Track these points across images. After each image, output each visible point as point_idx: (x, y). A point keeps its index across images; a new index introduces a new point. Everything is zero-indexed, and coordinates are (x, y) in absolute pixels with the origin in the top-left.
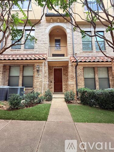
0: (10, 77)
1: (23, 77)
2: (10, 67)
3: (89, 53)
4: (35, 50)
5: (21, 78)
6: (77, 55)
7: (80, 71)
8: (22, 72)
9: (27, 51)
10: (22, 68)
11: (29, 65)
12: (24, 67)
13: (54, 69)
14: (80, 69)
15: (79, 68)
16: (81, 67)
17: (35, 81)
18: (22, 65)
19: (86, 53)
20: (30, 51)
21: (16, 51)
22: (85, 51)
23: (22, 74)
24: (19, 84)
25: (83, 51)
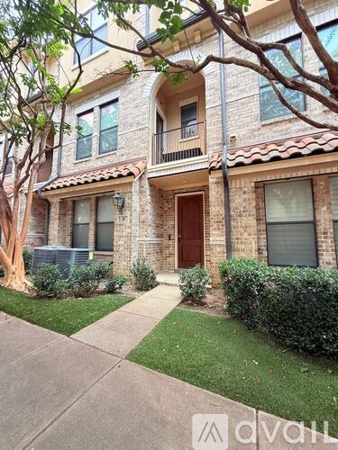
0: (74, 225)
1: (97, 224)
2: (74, 202)
3: (289, 125)
4: (119, 153)
5: (92, 227)
6: (239, 144)
7: (245, 200)
8: (93, 212)
9: (103, 159)
10: (93, 202)
11: (107, 194)
12: (98, 200)
13: (179, 197)
14: (244, 193)
15: (241, 188)
16: (248, 185)
17: (115, 233)
18: (94, 197)
19: (275, 129)
20: (108, 158)
21: (83, 165)
22: (272, 121)
23: (94, 217)
24: (90, 242)
25: (263, 123)
